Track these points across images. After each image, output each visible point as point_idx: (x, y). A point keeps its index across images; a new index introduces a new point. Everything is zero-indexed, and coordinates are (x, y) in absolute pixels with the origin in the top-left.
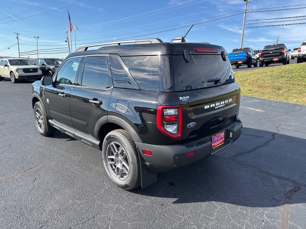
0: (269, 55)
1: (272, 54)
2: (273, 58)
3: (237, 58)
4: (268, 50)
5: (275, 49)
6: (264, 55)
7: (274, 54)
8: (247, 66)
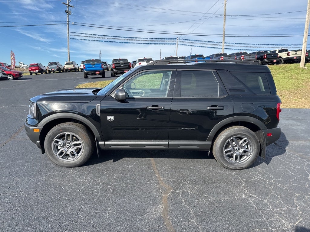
0: (121, 67)
1: (123, 67)
2: (124, 71)
3: (94, 68)
4: (119, 63)
5: (125, 63)
6: (117, 68)
7: (124, 67)
8: (102, 76)
